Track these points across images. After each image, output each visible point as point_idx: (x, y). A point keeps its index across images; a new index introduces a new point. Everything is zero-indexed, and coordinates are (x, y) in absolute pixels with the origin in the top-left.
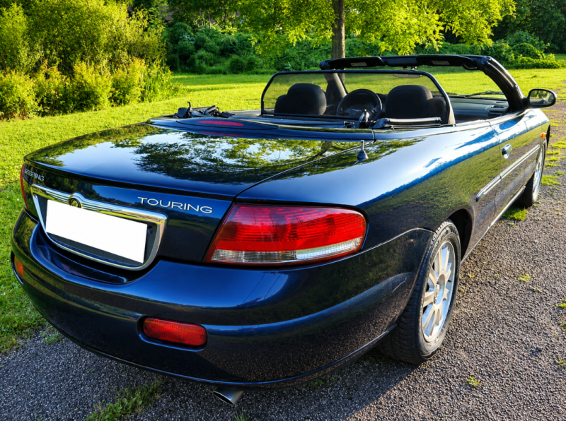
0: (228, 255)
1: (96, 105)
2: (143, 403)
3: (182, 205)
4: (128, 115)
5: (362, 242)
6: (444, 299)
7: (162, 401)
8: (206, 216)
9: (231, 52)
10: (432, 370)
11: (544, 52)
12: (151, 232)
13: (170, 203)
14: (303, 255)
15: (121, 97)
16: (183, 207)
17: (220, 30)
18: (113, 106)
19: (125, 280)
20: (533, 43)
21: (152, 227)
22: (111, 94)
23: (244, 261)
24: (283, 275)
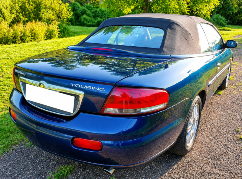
0: (110, 110)
1: (38, 39)
2: (70, 173)
3: (91, 87)
4: (52, 44)
5: (167, 105)
6: (195, 128)
7: (79, 172)
8: (102, 92)
9: (97, 17)
10: (189, 157)
11: (227, 24)
12: (76, 99)
13: (85, 86)
14: (143, 110)
15: (49, 36)
16: (91, 88)
17: (93, 7)
18: (45, 40)
19: (65, 121)
20: (222, 20)
21: (77, 97)
22: (45, 34)
23: (118, 113)
24: (133, 119)
